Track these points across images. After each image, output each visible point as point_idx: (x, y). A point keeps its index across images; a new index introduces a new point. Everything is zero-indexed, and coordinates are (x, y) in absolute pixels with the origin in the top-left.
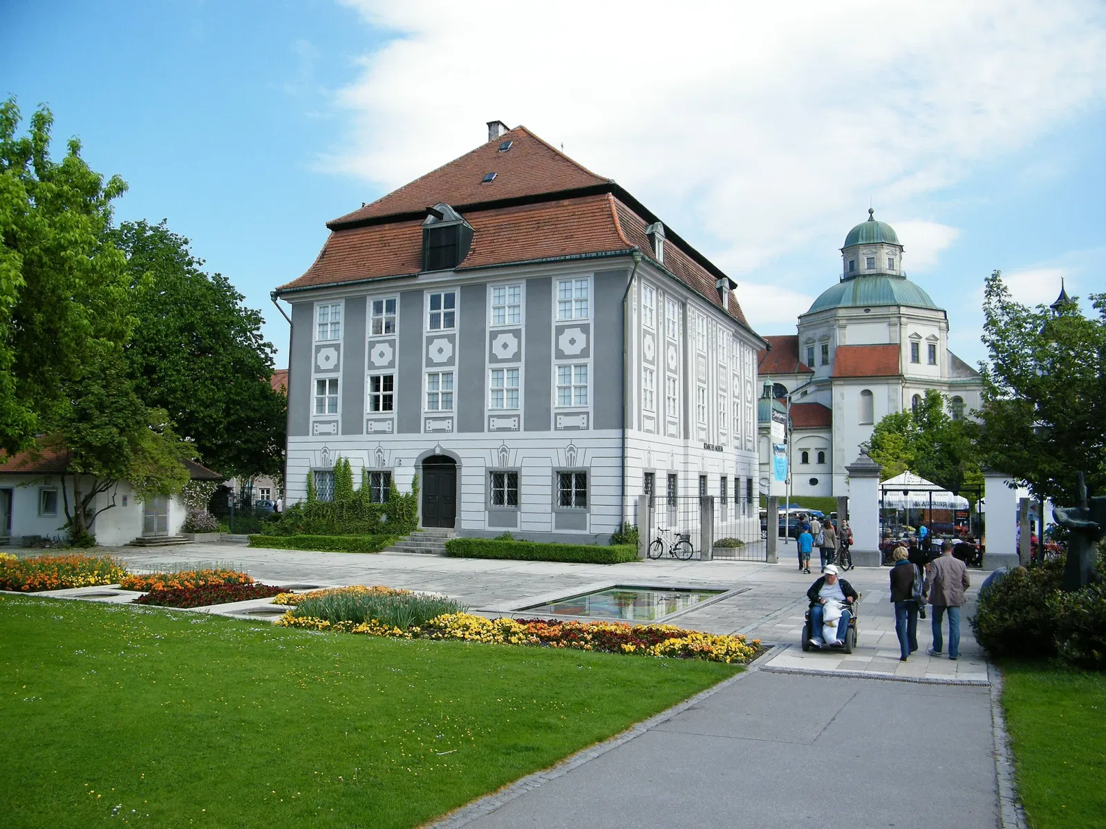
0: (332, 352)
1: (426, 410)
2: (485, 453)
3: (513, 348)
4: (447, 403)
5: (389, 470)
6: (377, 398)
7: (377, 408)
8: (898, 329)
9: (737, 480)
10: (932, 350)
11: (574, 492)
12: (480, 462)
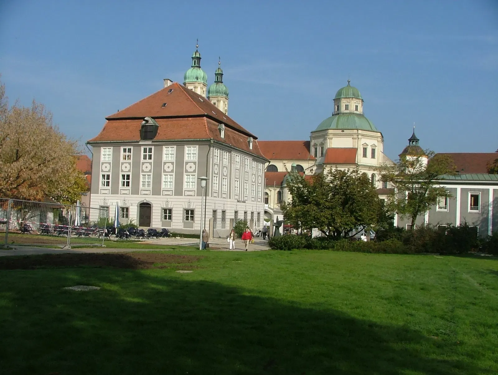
0: (108, 165)
1: (141, 187)
2: (161, 203)
3: (171, 168)
4: (149, 185)
5: (127, 207)
6: (124, 182)
7: (124, 185)
8: (357, 141)
9: (252, 213)
10: (373, 151)
11: (190, 216)
12: (160, 205)
